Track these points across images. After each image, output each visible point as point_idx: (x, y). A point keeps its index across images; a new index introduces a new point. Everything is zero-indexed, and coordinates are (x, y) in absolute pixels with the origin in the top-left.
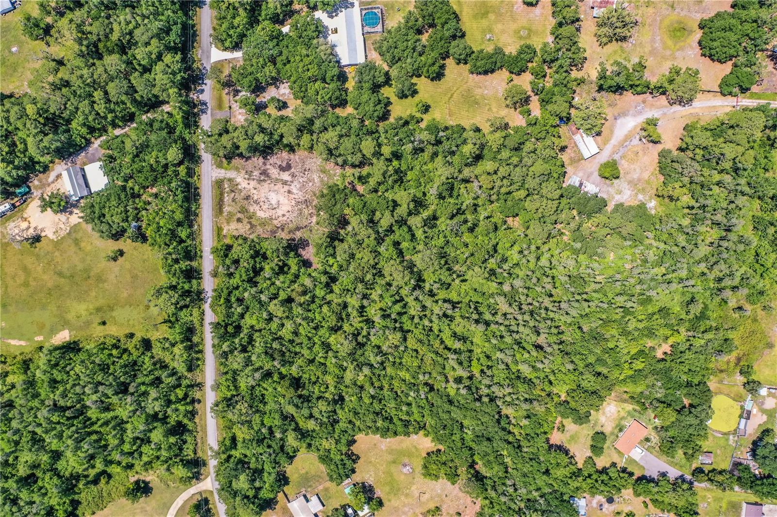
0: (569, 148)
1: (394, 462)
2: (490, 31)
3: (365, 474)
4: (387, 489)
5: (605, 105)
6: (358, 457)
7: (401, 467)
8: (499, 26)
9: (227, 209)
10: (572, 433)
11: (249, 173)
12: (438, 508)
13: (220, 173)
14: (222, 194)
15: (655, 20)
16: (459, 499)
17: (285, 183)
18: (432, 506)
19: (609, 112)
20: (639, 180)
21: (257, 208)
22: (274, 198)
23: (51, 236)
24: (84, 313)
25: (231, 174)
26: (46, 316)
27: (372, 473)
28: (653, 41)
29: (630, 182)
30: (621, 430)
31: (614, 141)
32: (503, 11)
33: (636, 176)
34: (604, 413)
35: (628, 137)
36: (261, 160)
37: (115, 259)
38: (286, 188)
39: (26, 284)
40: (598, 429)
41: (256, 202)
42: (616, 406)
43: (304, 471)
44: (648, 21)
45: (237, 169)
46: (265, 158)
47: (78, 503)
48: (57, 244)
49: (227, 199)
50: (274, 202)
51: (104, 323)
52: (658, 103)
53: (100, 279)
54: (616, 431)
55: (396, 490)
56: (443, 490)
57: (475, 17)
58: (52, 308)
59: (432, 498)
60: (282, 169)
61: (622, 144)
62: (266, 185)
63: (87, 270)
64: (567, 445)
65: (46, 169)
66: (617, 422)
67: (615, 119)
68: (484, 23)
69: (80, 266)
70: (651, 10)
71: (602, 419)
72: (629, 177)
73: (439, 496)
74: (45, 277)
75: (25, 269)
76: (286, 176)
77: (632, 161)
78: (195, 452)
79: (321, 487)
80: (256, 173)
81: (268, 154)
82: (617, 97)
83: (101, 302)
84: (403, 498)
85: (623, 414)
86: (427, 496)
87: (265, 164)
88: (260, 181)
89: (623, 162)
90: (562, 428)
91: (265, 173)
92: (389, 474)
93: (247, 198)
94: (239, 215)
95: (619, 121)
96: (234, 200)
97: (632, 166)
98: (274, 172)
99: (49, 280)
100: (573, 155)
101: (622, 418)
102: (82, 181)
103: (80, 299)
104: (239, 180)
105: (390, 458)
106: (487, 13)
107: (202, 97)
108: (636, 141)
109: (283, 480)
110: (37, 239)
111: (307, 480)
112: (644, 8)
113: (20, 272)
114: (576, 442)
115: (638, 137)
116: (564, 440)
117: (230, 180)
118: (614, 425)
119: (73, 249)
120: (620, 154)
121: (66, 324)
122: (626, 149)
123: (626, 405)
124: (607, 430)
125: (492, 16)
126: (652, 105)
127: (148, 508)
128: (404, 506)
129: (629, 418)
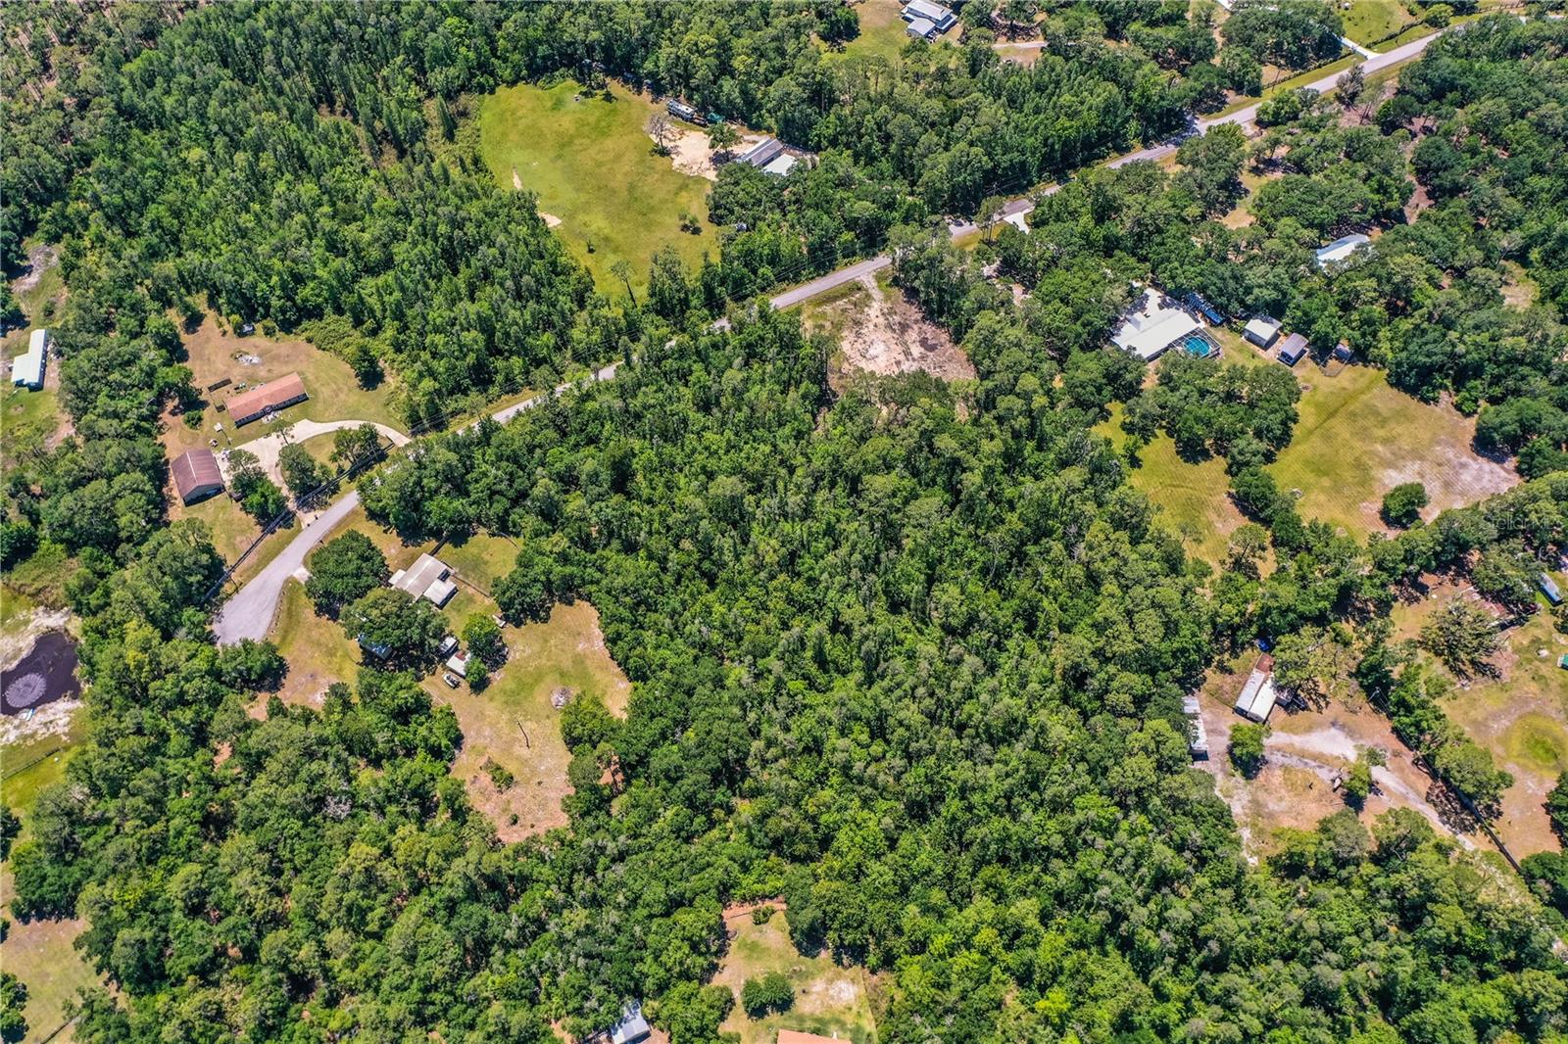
0: (1235, 678)
1: (562, 675)
2: (1307, 489)
3: (520, 643)
4: (511, 685)
5: (1342, 696)
6: (545, 620)
7: (559, 688)
8: (1322, 498)
9: (828, 309)
10: (761, 941)
11: (892, 312)
12: (509, 780)
13: (870, 283)
14: (843, 296)
15: (1526, 702)
16: (543, 806)
17: (907, 353)
18: (510, 768)
19: (1335, 709)
20: (1271, 816)
21: (852, 337)
22: (878, 349)
23: (676, 163)
24: (594, 227)
25: (877, 294)
26: (567, 194)
27: (528, 651)
28: (1495, 716)
29: (1255, 802)
30: (817, 1032)
31: (1298, 741)
32: (1346, 492)
33: (1273, 806)
34: (831, 981)
35: (1322, 760)
36: (919, 316)
37: (685, 228)
38: (902, 357)
39: (599, 165)
40: (796, 987)
41: (858, 335)
42: (858, 997)
43: (487, 557)
44: (1514, 693)
45: (887, 298)
46: (924, 319)
47: (320, 317)
48: (670, 171)
49: (841, 303)
50: (872, 352)
51: (591, 251)
52: (1413, 778)
53: (648, 226)
54: (809, 1024)
55: (514, 699)
56: (549, 773)
57: (1307, 463)
58: (583, 197)
59: (524, 762)
60: (923, 342)
61: (1302, 755)
62: (889, 334)
63: (652, 209)
64: (734, 944)
65: (756, 128)
66: (828, 1016)
67: (1333, 724)
68: (1310, 478)
69: (654, 202)
70: (1533, 688)
71: (818, 986)
72: (1262, 796)
73: (534, 771)
74: (619, 177)
75: (618, 158)
76: (916, 350)
77: (1292, 786)
78: (454, 414)
79: (470, 591)
80: (897, 318)
81: (932, 319)
82: (1368, 707)
83: (620, 238)
84: (505, 717)
85: (849, 1019)
86: (525, 752)
87: (916, 322)
88: (889, 326)
89: (1279, 772)
90: (762, 919)
91: (904, 328)
92: (539, 677)
93: (858, 323)
94: (828, 325)
95: (1333, 731)
96: (844, 311)
97: (1283, 792)
98: (913, 335)
99: (619, 181)
100: (1227, 688)
101: (842, 1025)
102: (765, 156)
103: (609, 216)
104: (876, 305)
105: (567, 664)
106: (1326, 474)
107: (952, 228)
108: (1325, 775)
109: (459, 537)
110: (664, 152)
111: (476, 565)
112: (1527, 676)
113: (611, 155)
114: (749, 957)
115: (1335, 774)
116: (741, 935)
117: (868, 296)
118: (818, 1013)
119: (673, 187)
120: (1287, 761)
121: (569, 216)
122: (1301, 766)
123: (870, 1015)
124: (804, 1006)
125: (1326, 482)
126: (1401, 770)
127: (342, 396)
128: (492, 726)
129: (849, 1035)
